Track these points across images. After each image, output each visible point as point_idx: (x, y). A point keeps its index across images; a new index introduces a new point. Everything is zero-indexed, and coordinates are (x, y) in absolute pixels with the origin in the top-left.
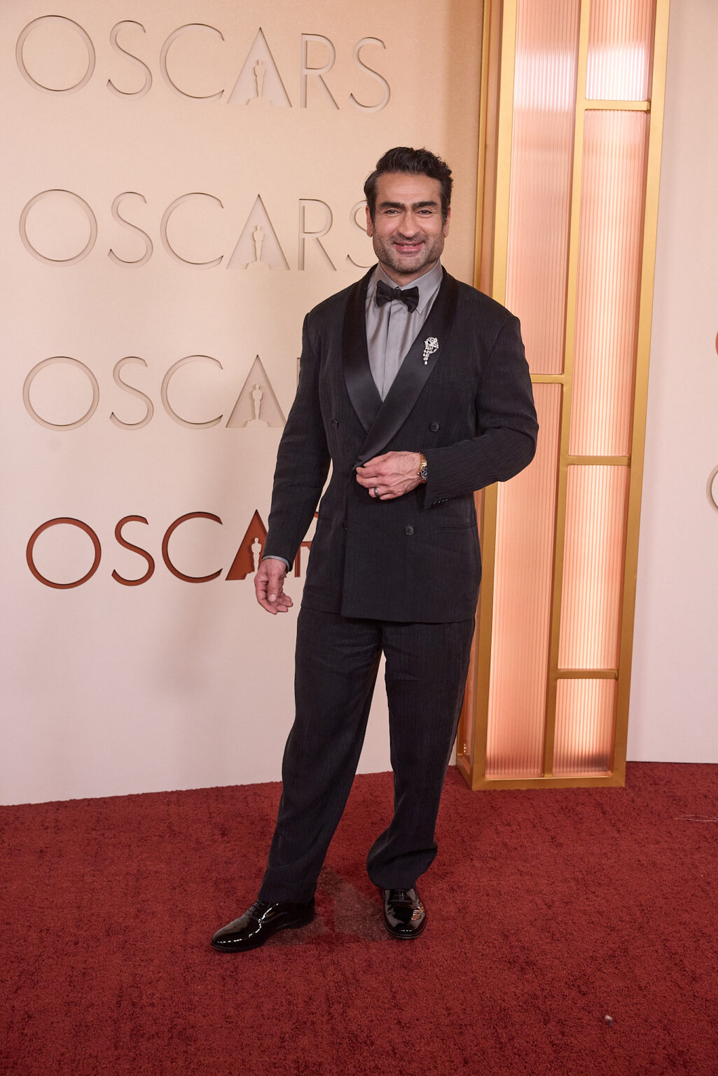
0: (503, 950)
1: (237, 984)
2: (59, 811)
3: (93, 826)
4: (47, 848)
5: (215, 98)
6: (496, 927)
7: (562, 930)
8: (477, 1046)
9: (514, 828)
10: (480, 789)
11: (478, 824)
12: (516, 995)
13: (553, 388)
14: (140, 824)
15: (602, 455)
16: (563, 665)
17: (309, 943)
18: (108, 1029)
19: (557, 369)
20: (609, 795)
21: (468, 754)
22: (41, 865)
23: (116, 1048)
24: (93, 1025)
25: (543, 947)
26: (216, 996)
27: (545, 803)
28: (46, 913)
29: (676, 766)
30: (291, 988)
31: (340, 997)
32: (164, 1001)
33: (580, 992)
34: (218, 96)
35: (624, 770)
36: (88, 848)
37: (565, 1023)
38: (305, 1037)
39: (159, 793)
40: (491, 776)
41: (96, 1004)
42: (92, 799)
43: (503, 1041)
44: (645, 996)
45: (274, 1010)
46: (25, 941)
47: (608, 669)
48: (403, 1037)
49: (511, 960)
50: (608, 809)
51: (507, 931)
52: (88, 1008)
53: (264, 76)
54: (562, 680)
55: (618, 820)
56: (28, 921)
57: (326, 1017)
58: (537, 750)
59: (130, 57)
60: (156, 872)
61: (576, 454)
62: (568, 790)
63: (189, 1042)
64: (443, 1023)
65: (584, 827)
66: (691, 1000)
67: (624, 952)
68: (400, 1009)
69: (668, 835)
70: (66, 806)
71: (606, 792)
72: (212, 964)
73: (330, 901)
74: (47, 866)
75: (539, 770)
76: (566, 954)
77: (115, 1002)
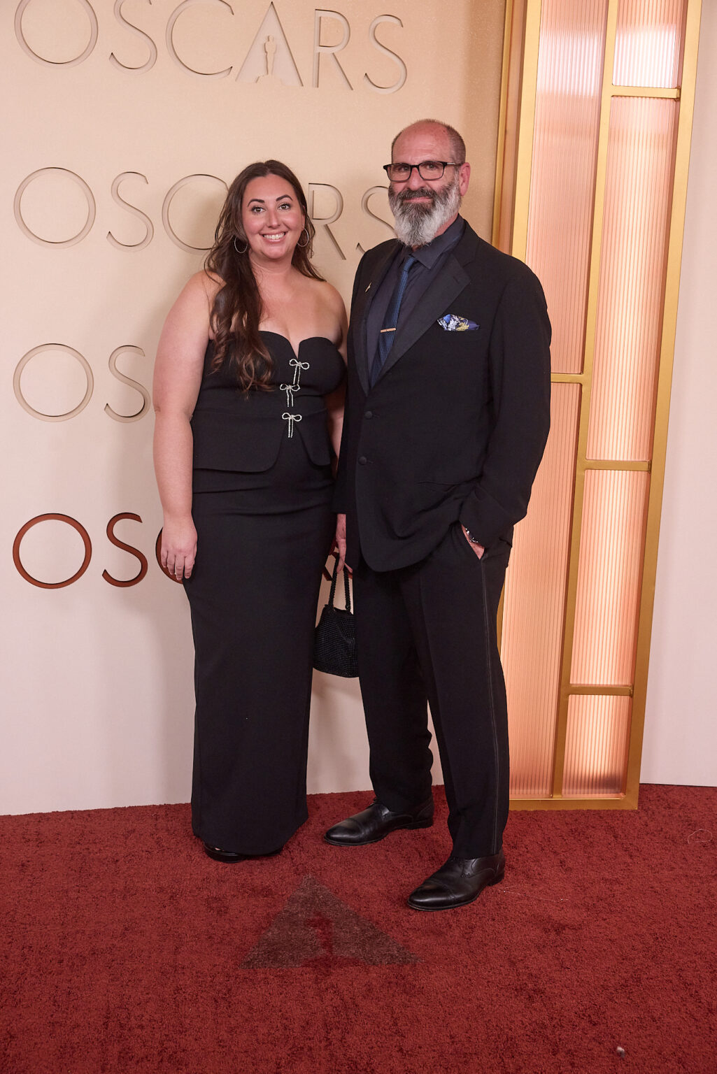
0: (510, 977)
1: (230, 1006)
2: (41, 824)
3: (77, 840)
4: (28, 861)
5: (222, 75)
6: (502, 953)
7: (571, 957)
9: (522, 849)
12: (523, 1024)
13: (573, 388)
14: (126, 838)
15: (622, 459)
16: (575, 680)
17: (306, 966)
18: (96, 1051)
19: (576, 368)
20: (621, 819)
22: (22, 879)
23: (104, 1070)
24: (78, 1047)
25: (551, 975)
26: (209, 1019)
27: (553, 825)
28: (28, 929)
29: (691, 789)
30: (287, 1012)
31: (339, 1022)
32: (154, 1023)
33: (591, 1022)
34: (226, 73)
35: (638, 792)
36: (72, 862)
37: (575, 1054)
38: (303, 1063)
39: (146, 807)
41: (82, 1025)
42: (75, 811)
43: (510, 1070)
44: (658, 1028)
45: (269, 1034)
47: (622, 685)
48: (405, 1065)
49: (518, 987)
50: (620, 832)
51: (514, 958)
52: (73, 1029)
53: (275, 53)
54: (574, 696)
55: (631, 844)
56: (10, 937)
57: (324, 1043)
58: (546, 769)
59: (134, 29)
60: (144, 889)
61: (594, 458)
62: (578, 812)
63: (180, 1066)
64: (447, 1052)
65: (594, 851)
66: (707, 1032)
67: (637, 981)
68: (402, 1036)
69: (683, 861)
70: (48, 819)
71: (618, 815)
72: (204, 986)
73: (328, 922)
74: (29, 880)
75: (548, 790)
76: (575, 983)
77: (102, 1023)
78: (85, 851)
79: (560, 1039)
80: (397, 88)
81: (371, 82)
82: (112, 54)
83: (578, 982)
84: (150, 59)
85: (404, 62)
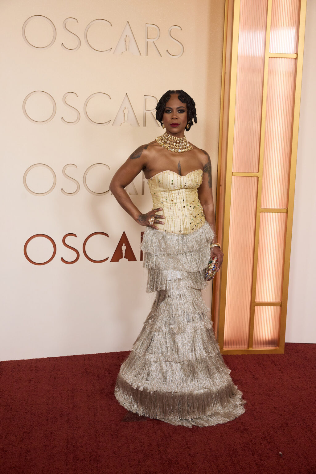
0: (234, 424)
1: (118, 438)
2: (37, 363)
3: (52, 369)
4: (32, 379)
7: (259, 415)
8: (223, 465)
9: (237, 370)
12: (240, 443)
13: (254, 179)
14: (72, 368)
15: (275, 208)
16: (257, 300)
18: (63, 457)
19: (256, 170)
20: (278, 357)
22: (30, 386)
23: (67, 465)
24: (56, 455)
25: (251, 423)
26: (109, 443)
27: (249, 360)
28: (33, 407)
29: (306, 345)
30: (142, 440)
31: (163, 444)
32: (87, 445)
33: (268, 442)
34: (109, 51)
35: (284, 346)
36: (50, 379)
37: (261, 455)
38: (149, 461)
39: (80, 355)
40: (225, 349)
41: (57, 446)
42: (51, 358)
43: (235, 463)
44: (296, 444)
45: (135, 449)
46: (25, 419)
47: (277, 302)
48: (191, 461)
49: (237, 428)
50: (277, 363)
52: (54, 448)
53: (129, 42)
54: (257, 306)
55: (282, 368)
56: (26, 410)
57: (158, 452)
58: (246, 336)
59: (71, 33)
60: (81, 390)
61: (264, 208)
62: (259, 355)
63: (98, 463)
64: (208, 455)
65: (267, 371)
67: (286, 425)
68: (190, 449)
69: (304, 375)
70: (40, 361)
71: (276, 356)
72: (107, 429)
74: (33, 386)
75: (247, 346)
76: (261, 426)
77: (65, 445)
78: (56, 374)
79: (255, 449)
80: (179, 56)
81: (169, 53)
82: (62, 43)
83: (262, 425)
84: (78, 46)
85: (183, 45)
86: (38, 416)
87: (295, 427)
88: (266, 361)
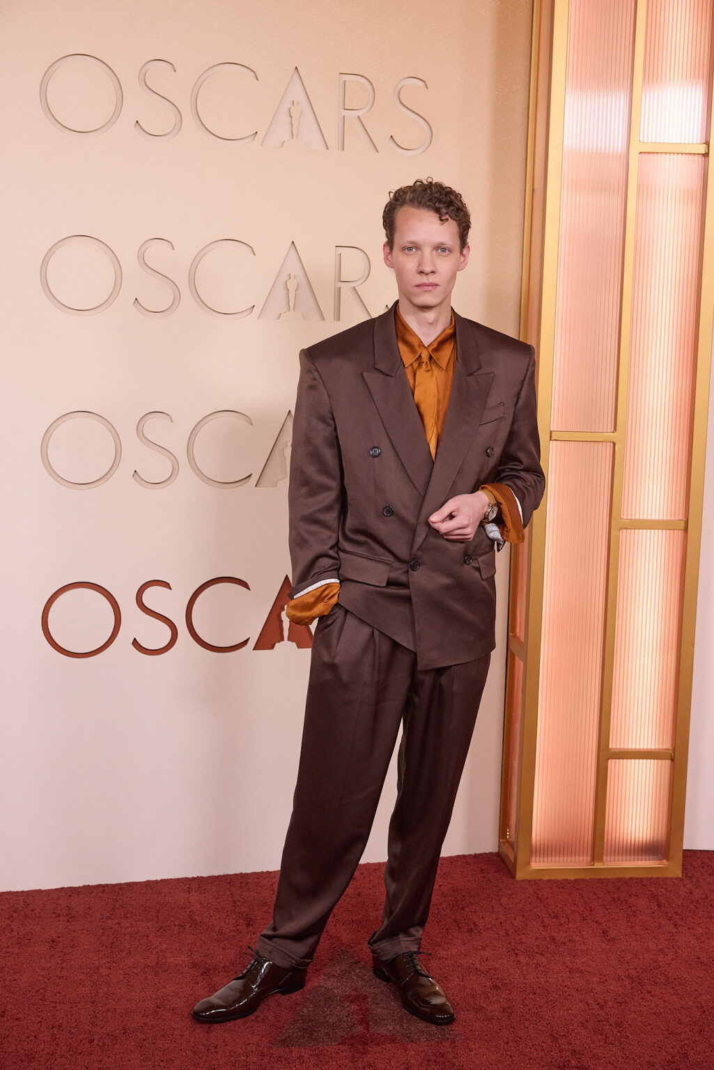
2: (71, 898)
3: (108, 914)
4: (59, 937)
5: (249, 140)
6: (543, 1028)
7: (615, 1033)
9: (563, 920)
10: (525, 878)
11: (523, 916)
13: (604, 447)
14: (158, 912)
15: (657, 518)
16: (614, 744)
17: (342, 1043)
19: (609, 426)
20: (665, 886)
21: (513, 840)
22: (52, 956)
25: (595, 1051)
27: (595, 894)
28: (58, 1008)
34: (251, 138)
35: (681, 858)
36: (103, 938)
39: (178, 879)
40: (537, 864)
42: (106, 885)
46: (36, 1038)
47: (659, 749)
49: (561, 1065)
50: (663, 901)
51: (557, 1033)
53: (299, 118)
54: (613, 760)
55: (675, 913)
56: (39, 1016)
58: (586, 837)
59: (159, 97)
60: (177, 965)
61: (629, 518)
62: (620, 880)
65: (638, 921)
67: (684, 1057)
70: (79, 893)
71: (661, 883)
72: (237, 1065)
73: (365, 997)
74: (60, 957)
75: (589, 858)
76: (620, 1059)
78: (117, 926)
80: (424, 148)
81: (396, 142)
82: (137, 122)
83: (623, 1058)
84: (175, 126)
85: (430, 123)
86: (70, 1031)
87: (704, 1064)
88: (637, 896)
